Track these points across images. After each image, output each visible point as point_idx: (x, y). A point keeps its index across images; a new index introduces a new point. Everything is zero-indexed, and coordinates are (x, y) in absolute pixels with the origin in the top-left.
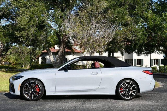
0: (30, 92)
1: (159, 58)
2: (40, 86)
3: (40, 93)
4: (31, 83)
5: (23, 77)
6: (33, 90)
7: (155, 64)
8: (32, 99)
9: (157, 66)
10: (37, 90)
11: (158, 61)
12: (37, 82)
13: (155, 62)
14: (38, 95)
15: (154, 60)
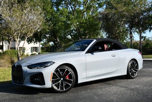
0: (60, 82)
1: (37, 47)
2: (70, 72)
3: (73, 80)
4: (59, 71)
5: (54, 63)
6: (62, 79)
7: (34, 51)
8: (64, 90)
9: (36, 53)
10: (68, 78)
11: (37, 49)
12: (67, 68)
13: (34, 50)
14: (71, 84)
15: (34, 48)
